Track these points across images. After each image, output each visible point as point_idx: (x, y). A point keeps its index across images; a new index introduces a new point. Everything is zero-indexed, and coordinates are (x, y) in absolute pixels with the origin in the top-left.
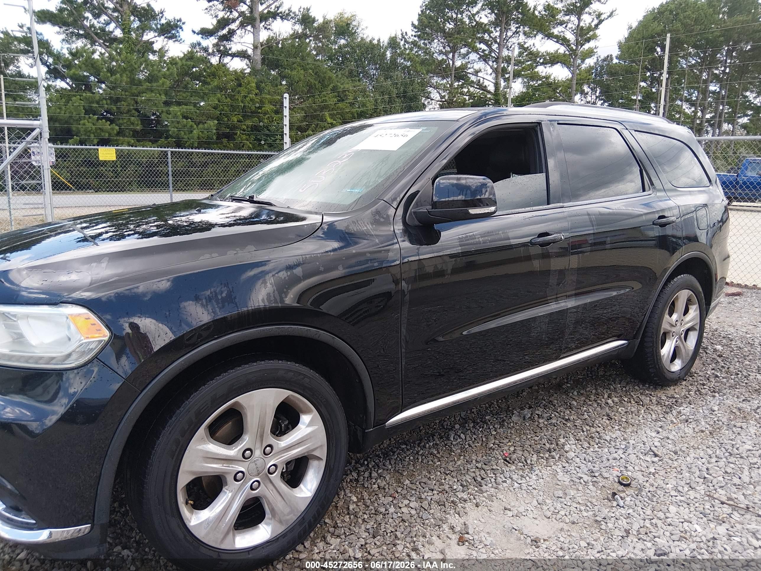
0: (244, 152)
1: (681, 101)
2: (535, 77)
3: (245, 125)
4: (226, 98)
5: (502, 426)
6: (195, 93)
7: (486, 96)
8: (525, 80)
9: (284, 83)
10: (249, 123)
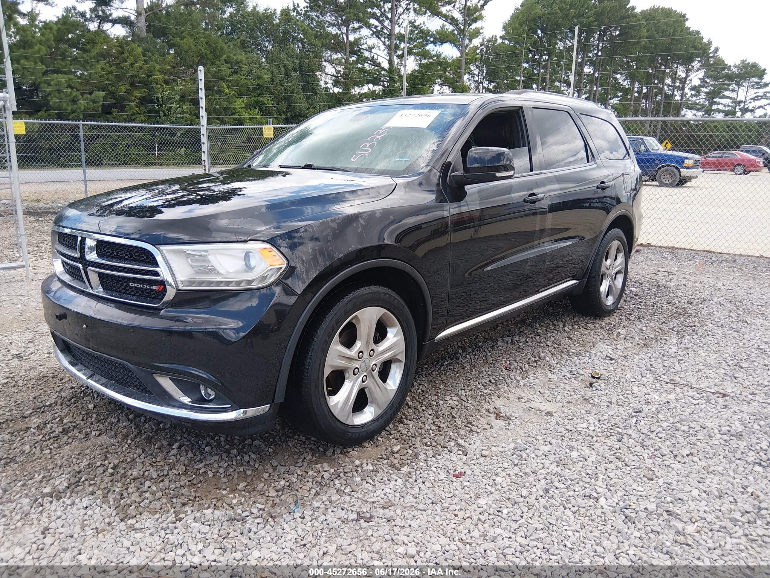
0: (136, 125)
1: (560, 82)
2: (425, 55)
3: (133, 96)
4: (111, 66)
5: (493, 349)
6: (75, 61)
7: (380, 73)
8: (417, 58)
9: (171, 52)
10: (137, 93)
